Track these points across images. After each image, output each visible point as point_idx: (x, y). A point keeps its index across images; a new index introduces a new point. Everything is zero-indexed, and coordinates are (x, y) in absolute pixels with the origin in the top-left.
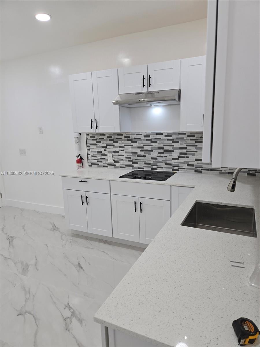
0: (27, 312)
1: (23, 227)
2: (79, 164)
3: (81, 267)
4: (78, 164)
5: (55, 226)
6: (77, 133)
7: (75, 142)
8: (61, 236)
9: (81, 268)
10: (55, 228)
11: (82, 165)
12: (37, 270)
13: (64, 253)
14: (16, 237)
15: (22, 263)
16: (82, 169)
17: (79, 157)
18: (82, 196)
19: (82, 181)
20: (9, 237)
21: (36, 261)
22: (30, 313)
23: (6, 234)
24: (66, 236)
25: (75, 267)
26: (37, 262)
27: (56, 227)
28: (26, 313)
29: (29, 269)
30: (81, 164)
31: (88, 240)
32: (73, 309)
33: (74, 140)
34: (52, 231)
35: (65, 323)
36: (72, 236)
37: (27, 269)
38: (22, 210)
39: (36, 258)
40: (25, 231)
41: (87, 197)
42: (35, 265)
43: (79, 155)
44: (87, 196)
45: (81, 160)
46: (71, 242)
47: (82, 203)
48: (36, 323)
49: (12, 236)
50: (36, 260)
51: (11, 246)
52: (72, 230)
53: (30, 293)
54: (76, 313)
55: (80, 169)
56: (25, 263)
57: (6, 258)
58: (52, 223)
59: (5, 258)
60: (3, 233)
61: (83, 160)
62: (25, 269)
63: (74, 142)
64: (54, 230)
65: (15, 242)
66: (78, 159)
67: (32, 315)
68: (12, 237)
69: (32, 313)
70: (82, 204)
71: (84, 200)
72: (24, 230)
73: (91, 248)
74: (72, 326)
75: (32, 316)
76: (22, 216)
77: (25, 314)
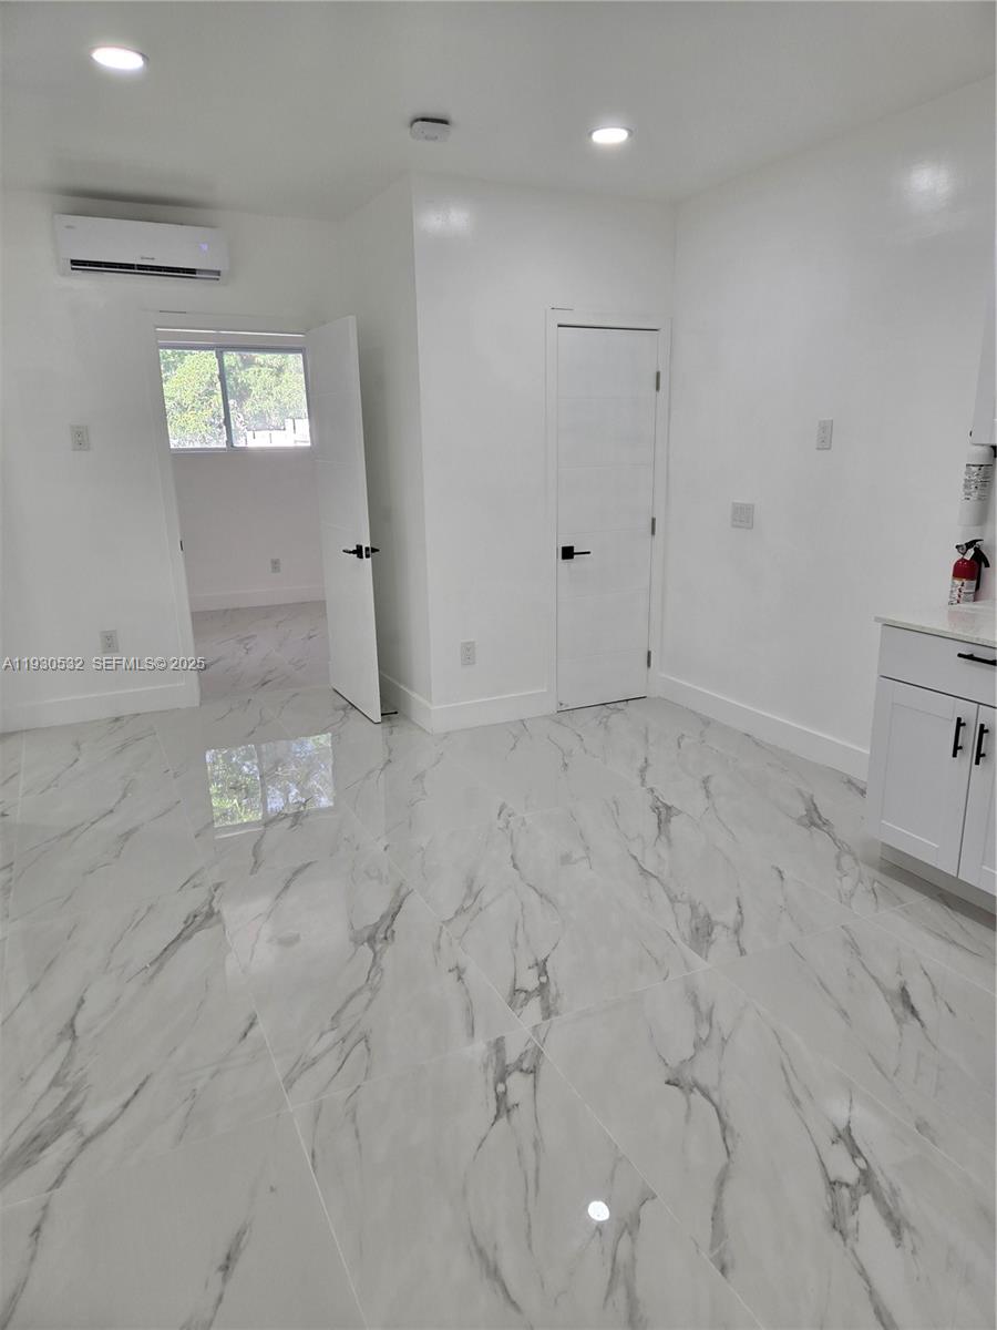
0: (696, 1085)
1: (706, 781)
2: (966, 582)
3: (913, 1007)
4: (958, 582)
5: (816, 809)
6: (980, 449)
7: (966, 486)
8: (838, 858)
9: (913, 1011)
10: (813, 819)
11: (978, 587)
12: (742, 952)
13: (843, 927)
14: (680, 812)
15: (693, 908)
16: (977, 606)
17: (971, 552)
18: (959, 719)
19: (971, 657)
20: (659, 804)
21: (739, 917)
22: (706, 1095)
23: (652, 790)
24: (856, 860)
25: (885, 996)
26: (742, 922)
27: (820, 817)
28: (695, 1089)
29: (713, 936)
30: (975, 582)
31: (949, 907)
32: (866, 1161)
33: (960, 476)
34: (804, 825)
35: (832, 1197)
36: (881, 870)
37: (709, 935)
38: (707, 722)
39: (740, 907)
40: (708, 797)
41: (983, 730)
42: (736, 932)
43: (970, 545)
44: (982, 726)
45: (975, 563)
46: (873, 889)
47: (956, 748)
48: (724, 1140)
49: (669, 804)
50: (740, 913)
51: (663, 838)
52: (883, 844)
53: (711, 1025)
54: (878, 1183)
55: (964, 606)
56: (701, 910)
57: (645, 871)
58: (806, 795)
59: (643, 871)
60: (643, 785)
61: (987, 565)
62: (702, 933)
63: (962, 488)
64: (813, 823)
65: (676, 824)
66: (963, 560)
67: (714, 1104)
68: (668, 808)
69: (715, 1097)
70: (955, 755)
71: (969, 738)
72: (708, 795)
73: (962, 946)
74: (858, 1223)
75: (714, 1108)
76: (703, 742)
77: (691, 1091)
